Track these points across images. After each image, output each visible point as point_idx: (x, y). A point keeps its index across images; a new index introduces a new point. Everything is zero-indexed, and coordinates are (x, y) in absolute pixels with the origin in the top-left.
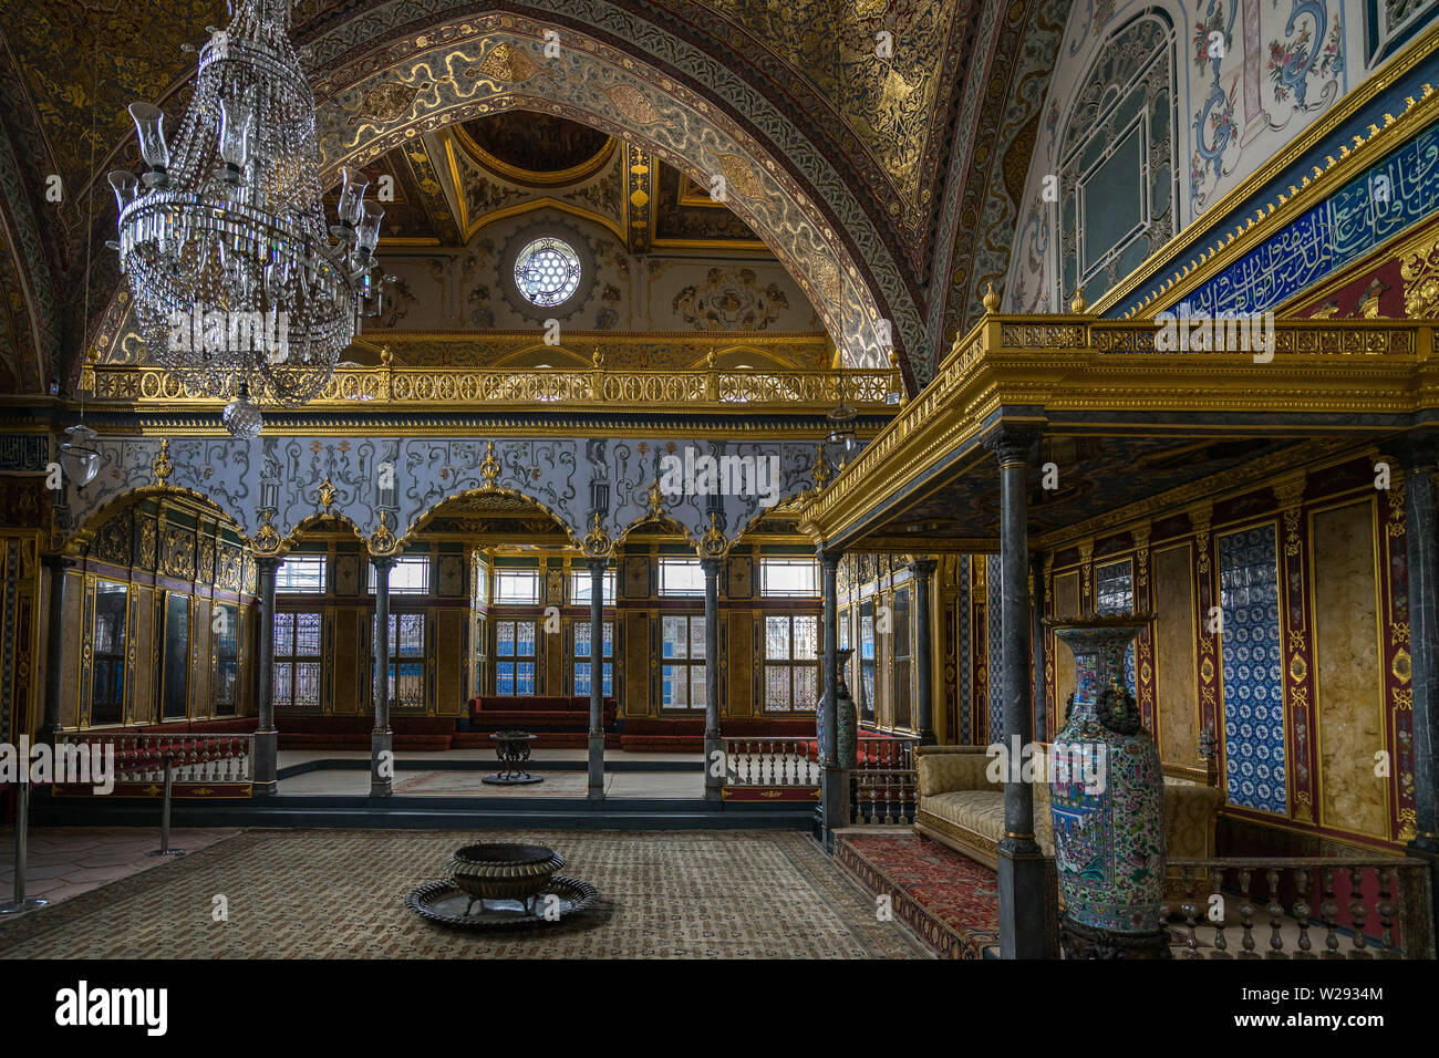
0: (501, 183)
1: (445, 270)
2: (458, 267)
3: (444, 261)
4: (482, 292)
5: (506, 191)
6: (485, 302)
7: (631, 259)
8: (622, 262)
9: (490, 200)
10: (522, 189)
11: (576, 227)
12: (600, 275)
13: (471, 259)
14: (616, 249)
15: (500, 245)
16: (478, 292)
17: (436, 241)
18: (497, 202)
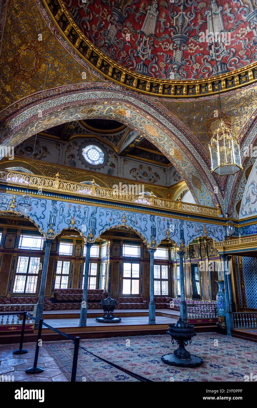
0: (83, 128)
1: (61, 146)
2: (65, 147)
3: (61, 144)
4: (73, 156)
5: (84, 130)
6: (73, 159)
7: (119, 157)
8: (116, 157)
9: (78, 131)
10: (88, 131)
11: (103, 145)
12: (109, 159)
13: (69, 146)
14: (114, 153)
15: (79, 144)
16: (71, 156)
17: (59, 138)
18: (80, 132)
